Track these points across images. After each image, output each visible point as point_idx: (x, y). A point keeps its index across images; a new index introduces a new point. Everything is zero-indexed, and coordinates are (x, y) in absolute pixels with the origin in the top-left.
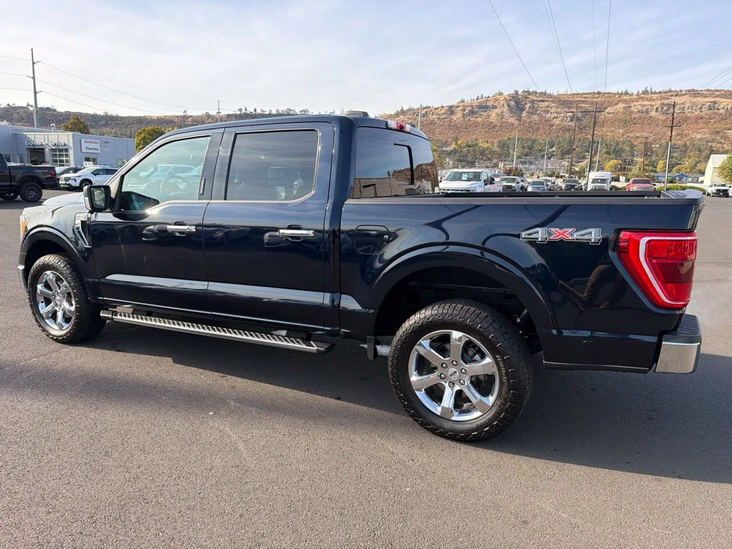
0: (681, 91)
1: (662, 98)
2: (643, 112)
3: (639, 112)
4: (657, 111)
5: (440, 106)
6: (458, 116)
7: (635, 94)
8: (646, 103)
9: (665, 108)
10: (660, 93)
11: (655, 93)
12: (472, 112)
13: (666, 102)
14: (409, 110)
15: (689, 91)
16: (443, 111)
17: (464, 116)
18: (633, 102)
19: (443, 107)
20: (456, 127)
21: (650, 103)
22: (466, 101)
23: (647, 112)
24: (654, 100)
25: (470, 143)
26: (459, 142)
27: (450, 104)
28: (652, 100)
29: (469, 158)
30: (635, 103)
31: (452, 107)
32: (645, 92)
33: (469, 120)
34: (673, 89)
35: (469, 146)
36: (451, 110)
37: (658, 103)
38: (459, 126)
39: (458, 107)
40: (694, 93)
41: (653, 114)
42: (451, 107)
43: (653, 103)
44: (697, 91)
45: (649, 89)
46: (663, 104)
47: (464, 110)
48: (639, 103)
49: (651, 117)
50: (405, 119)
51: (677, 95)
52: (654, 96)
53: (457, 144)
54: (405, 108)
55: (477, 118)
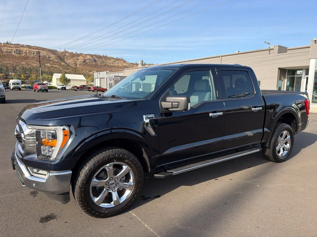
0: (24, 45)
1: (16, 47)
2: (8, 52)
3: (6, 52)
4: (15, 52)
7: (2, 43)
8: (9, 48)
9: (18, 52)
10: (14, 45)
11: (12, 44)
13: (18, 49)
15: (27, 46)
18: (2, 47)
21: (11, 49)
23: (10, 52)
24: (12, 48)
28: (11, 47)
30: (3, 48)
32: (7, 43)
34: (20, 44)
37: (15, 49)
40: (29, 47)
41: (13, 53)
43: (12, 49)
44: (31, 46)
45: (9, 42)
46: (17, 50)
48: (5, 48)
49: (13, 55)
51: (22, 47)
52: (12, 46)
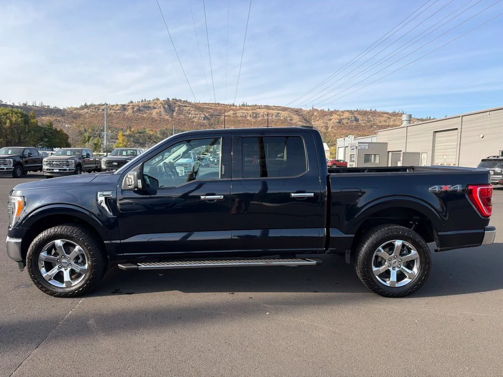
0: (261, 106)
1: (253, 109)
2: (243, 117)
3: (241, 116)
4: (250, 116)
5: (115, 104)
6: (129, 112)
7: (238, 106)
8: (244, 111)
9: (254, 115)
10: (251, 106)
11: (249, 106)
12: (139, 110)
13: (254, 111)
14: (91, 105)
15: (265, 106)
16: (118, 108)
17: (133, 112)
18: (237, 110)
19: (117, 105)
20: (128, 119)
21: (246, 112)
22: (134, 102)
23: (245, 117)
24: (248, 110)
25: (140, 131)
26: (132, 130)
27: (124, 104)
28: (247, 110)
29: (141, 141)
30: (238, 111)
31: (125, 105)
32: (243, 105)
33: (137, 115)
34: (257, 105)
35: (140, 133)
36: (124, 108)
37: (251, 112)
38: (130, 119)
39: (129, 106)
40: (267, 107)
41: (249, 118)
42: (123, 106)
43: (248, 112)
44: (269, 106)
45: (245, 104)
46: (253, 112)
47: (133, 108)
48: (240, 111)
49: (248, 120)
50: (89, 112)
51: (259, 108)
52: (248, 108)
53: (131, 131)
54: (88, 104)
55: (143, 114)
